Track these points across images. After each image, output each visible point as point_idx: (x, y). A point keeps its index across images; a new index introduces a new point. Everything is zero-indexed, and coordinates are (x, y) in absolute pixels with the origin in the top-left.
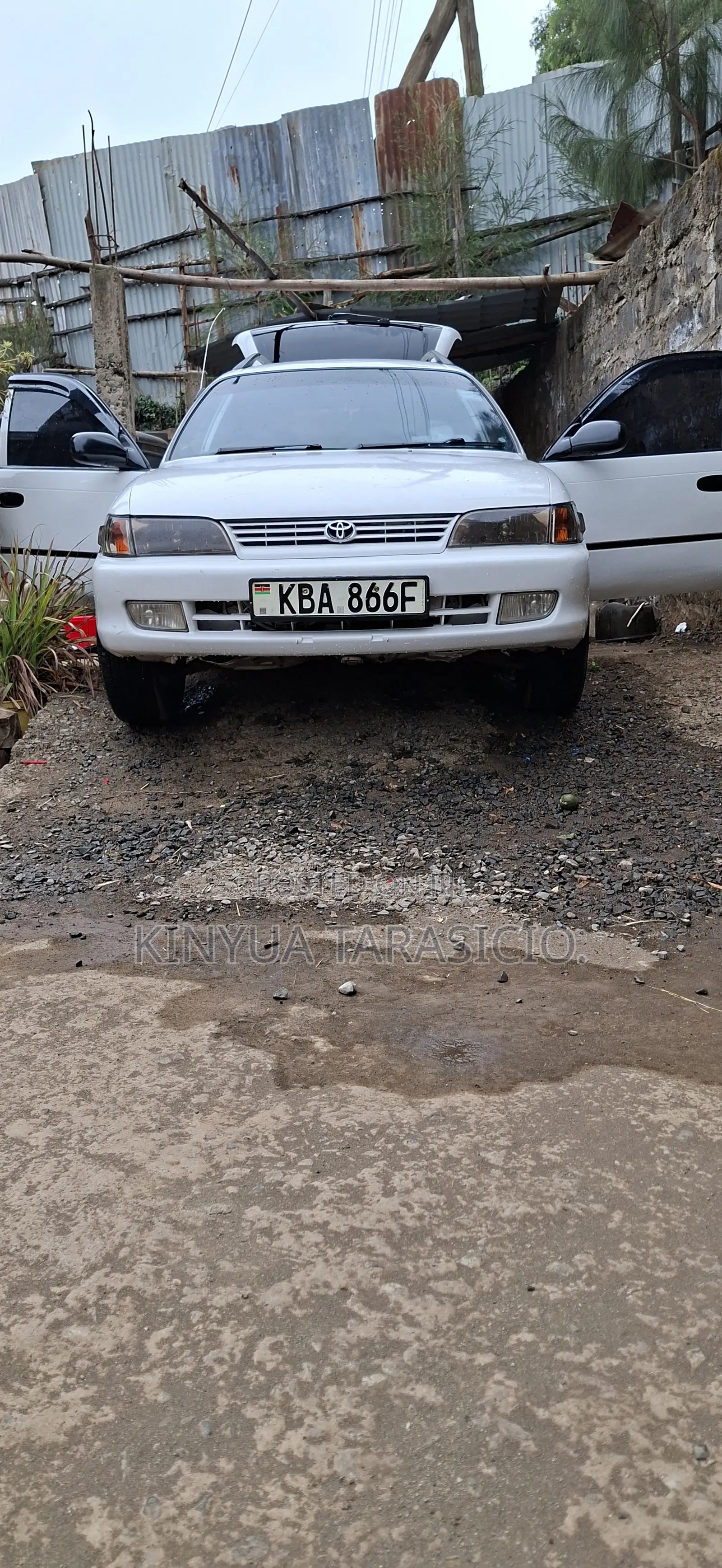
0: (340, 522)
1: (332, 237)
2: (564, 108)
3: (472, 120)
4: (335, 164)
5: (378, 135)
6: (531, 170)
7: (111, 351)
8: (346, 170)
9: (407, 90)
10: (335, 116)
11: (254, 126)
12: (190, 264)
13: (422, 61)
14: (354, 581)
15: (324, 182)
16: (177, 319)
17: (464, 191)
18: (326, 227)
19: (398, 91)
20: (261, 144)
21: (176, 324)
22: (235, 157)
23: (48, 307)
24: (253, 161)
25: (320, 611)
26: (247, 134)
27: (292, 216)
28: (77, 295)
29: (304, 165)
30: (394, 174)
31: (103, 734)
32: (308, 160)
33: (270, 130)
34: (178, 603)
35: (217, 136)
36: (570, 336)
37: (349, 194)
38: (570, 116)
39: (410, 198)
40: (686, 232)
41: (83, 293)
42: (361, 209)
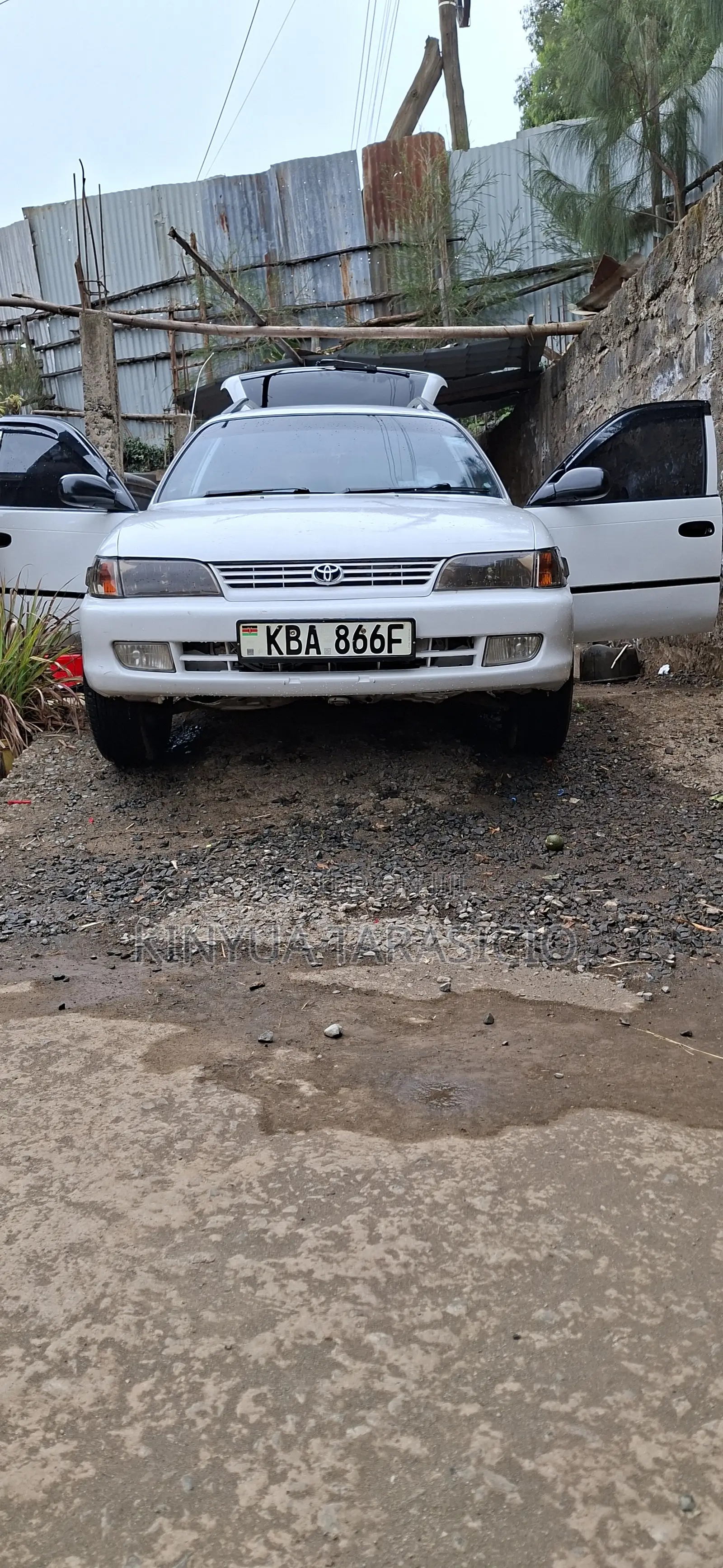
0: (327, 565)
1: (320, 285)
2: (547, 163)
3: (457, 173)
4: (323, 214)
5: (365, 187)
6: (516, 221)
7: (100, 394)
8: (334, 220)
9: (394, 142)
10: (323, 167)
11: (244, 176)
12: (179, 310)
13: (409, 115)
14: (341, 623)
15: (312, 231)
16: (167, 362)
17: (450, 241)
18: (315, 276)
19: (385, 144)
20: (250, 193)
21: (166, 368)
22: (225, 206)
23: (38, 349)
24: (242, 209)
25: (307, 652)
26: (237, 184)
27: (281, 263)
28: (67, 339)
29: (292, 214)
30: (382, 224)
31: (88, 774)
32: (297, 209)
33: (259, 179)
34: (165, 644)
35: (206, 186)
36: (554, 383)
37: (337, 243)
38: (554, 171)
39: (397, 248)
40: (667, 284)
41: (73, 337)
42: (348, 258)
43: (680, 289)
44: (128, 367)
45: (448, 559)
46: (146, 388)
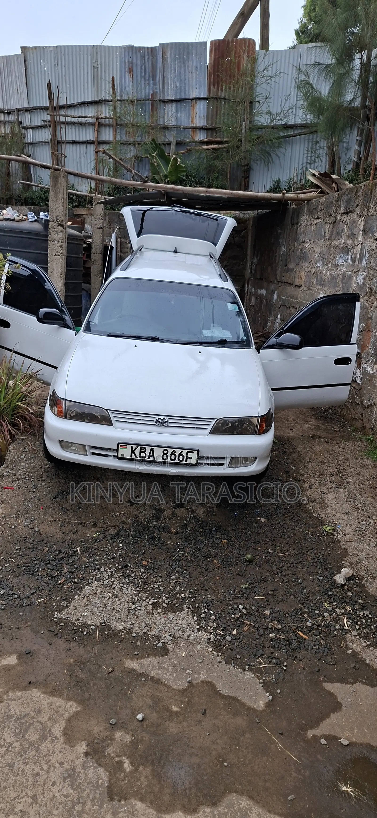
0: (162, 417)
1: (179, 115)
2: (308, 77)
3: (261, 66)
4: (185, 75)
5: (210, 63)
6: (288, 101)
7: (58, 214)
8: (191, 79)
9: (228, 40)
10: (188, 48)
11: (144, 47)
12: (102, 118)
13: (238, 26)
14: (165, 448)
15: (178, 85)
16: (92, 146)
17: (251, 103)
18: (177, 111)
19: (223, 41)
20: (146, 58)
21: (92, 148)
22: (132, 63)
23: (23, 128)
24: (141, 67)
25: (149, 458)
26: (140, 51)
27: (160, 101)
28: (40, 124)
29: (168, 73)
30: (216, 86)
32: (171, 71)
33: (152, 50)
34: (84, 446)
35: (123, 50)
37: (191, 93)
38: (311, 82)
39: (223, 100)
41: (43, 124)
42: (196, 103)
43: (358, 218)
44: (71, 145)
45: (218, 419)
46: (80, 158)
